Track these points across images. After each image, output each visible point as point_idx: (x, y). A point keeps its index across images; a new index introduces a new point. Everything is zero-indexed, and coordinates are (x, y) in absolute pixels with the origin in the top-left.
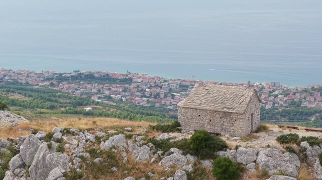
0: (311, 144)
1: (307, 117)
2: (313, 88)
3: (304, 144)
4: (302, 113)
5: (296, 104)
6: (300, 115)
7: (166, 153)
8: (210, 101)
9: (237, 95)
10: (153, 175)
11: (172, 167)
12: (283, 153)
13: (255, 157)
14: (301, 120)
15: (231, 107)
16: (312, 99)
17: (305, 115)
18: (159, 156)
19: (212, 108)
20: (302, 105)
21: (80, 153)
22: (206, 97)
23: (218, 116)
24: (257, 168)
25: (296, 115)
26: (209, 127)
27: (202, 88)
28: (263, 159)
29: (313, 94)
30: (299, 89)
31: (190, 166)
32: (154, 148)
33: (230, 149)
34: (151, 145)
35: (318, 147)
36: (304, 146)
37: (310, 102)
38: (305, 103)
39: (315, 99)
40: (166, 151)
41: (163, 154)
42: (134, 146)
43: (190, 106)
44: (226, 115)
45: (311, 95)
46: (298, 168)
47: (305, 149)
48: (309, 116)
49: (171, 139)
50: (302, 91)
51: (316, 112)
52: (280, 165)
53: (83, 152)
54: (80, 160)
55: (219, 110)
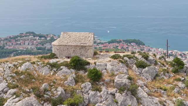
0: (129, 58)
1: (9, 55)
2: (10, 37)
3: (126, 58)
4: (5, 53)
5: (2, 47)
6: (4, 54)
7: (58, 69)
8: (72, 41)
9: (86, 37)
10: (56, 81)
11: (64, 76)
12: (119, 63)
13: (105, 67)
14: (5, 56)
15: (85, 43)
16: (11, 44)
17: (7, 53)
18: (55, 71)
19: (75, 44)
20: (5, 48)
21: (9, 74)
22: (69, 39)
23: (78, 48)
24: (108, 72)
25: (2, 54)
26: (73, 54)
27: (66, 34)
28: (110, 67)
29: (11, 41)
30: (2, 39)
31: (74, 74)
32: (51, 67)
33: (92, 64)
34: (49, 66)
35: (133, 59)
36: (126, 59)
37: (9, 46)
38: (7, 46)
39: (12, 44)
40: (58, 68)
41: (57, 70)
42: (39, 67)
43: (62, 44)
44: (83, 47)
45: (10, 42)
46: (127, 70)
47: (127, 61)
48: (10, 54)
49: (57, 62)
50: (5, 39)
51: (14, 51)
52: (119, 69)
53: (11, 73)
54: (11, 78)
55: (79, 45)
